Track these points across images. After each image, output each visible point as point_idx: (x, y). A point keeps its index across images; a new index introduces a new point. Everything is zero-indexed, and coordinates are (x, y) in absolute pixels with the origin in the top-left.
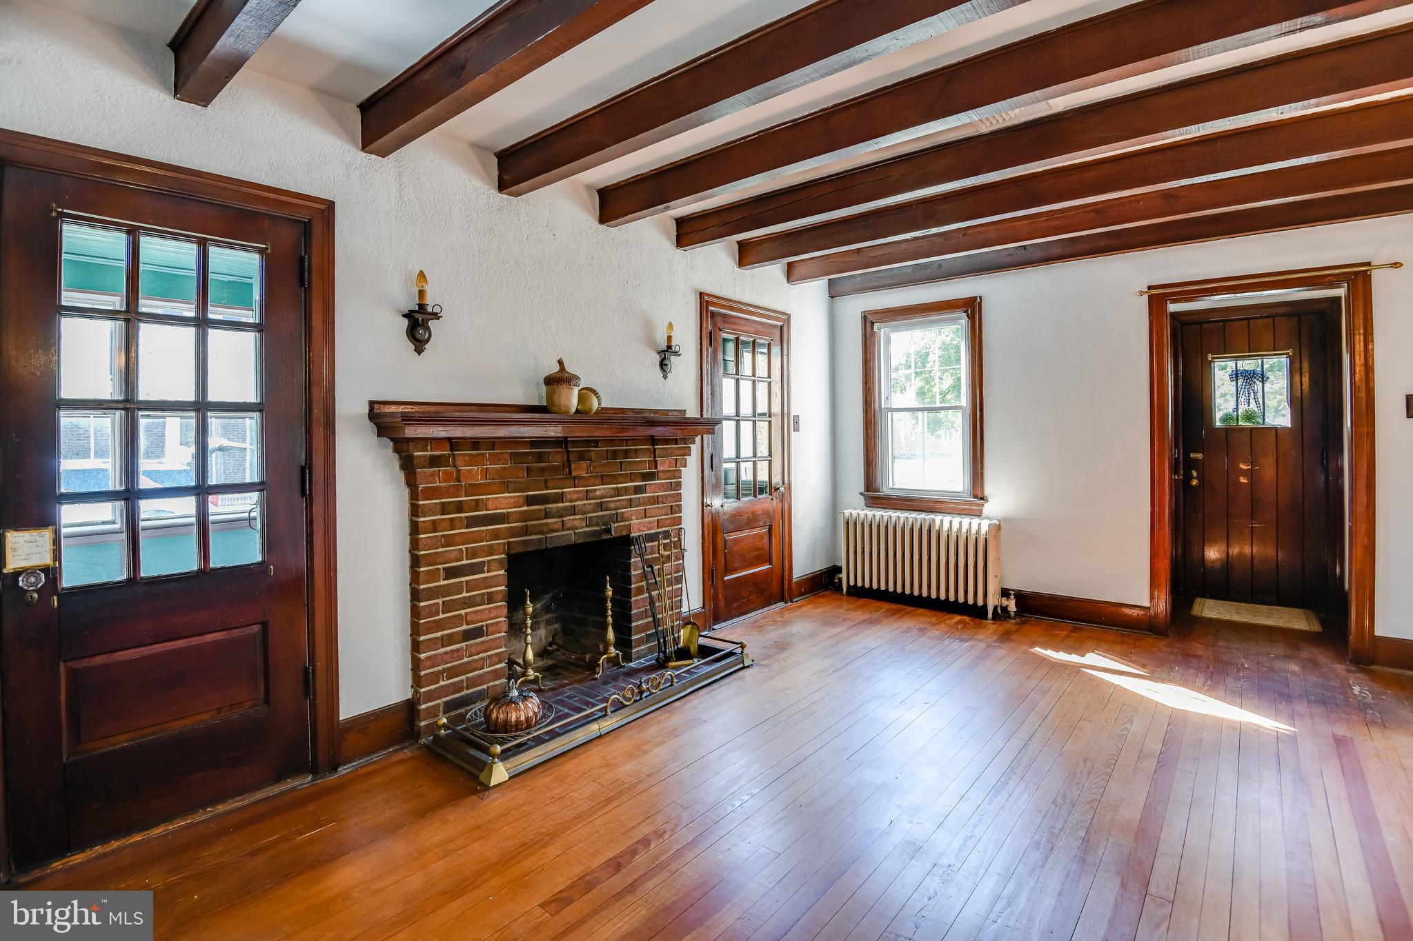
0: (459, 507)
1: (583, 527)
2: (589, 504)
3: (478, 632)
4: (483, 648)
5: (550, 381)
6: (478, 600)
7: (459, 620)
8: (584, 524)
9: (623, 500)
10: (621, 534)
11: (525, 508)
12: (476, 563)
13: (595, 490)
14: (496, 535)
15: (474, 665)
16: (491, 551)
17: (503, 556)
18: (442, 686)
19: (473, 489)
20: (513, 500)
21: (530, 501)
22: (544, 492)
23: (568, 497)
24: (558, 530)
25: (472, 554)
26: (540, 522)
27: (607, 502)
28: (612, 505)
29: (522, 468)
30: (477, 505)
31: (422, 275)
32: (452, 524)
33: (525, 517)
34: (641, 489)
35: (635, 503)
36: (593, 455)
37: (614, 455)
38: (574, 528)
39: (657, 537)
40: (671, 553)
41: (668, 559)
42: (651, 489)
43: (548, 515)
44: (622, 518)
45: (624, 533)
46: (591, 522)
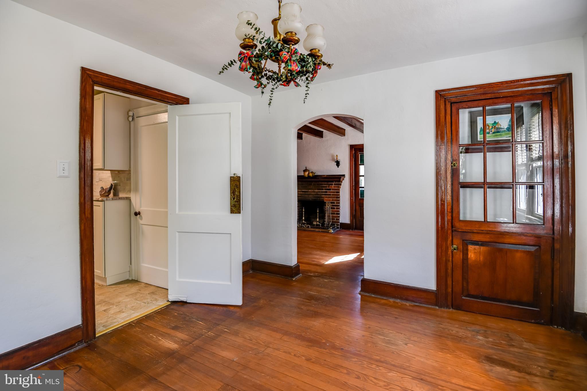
2: (314, 194)
5: (304, 171)
9: (322, 194)
13: (315, 191)
23: (310, 192)
27: (318, 194)
34: (327, 192)
35: (325, 195)
36: (313, 184)
37: (318, 184)
38: (311, 198)
39: (331, 203)
40: (335, 207)
41: (334, 208)
42: (329, 192)
43: (305, 194)
44: (322, 197)
45: (322, 200)
46: (314, 197)
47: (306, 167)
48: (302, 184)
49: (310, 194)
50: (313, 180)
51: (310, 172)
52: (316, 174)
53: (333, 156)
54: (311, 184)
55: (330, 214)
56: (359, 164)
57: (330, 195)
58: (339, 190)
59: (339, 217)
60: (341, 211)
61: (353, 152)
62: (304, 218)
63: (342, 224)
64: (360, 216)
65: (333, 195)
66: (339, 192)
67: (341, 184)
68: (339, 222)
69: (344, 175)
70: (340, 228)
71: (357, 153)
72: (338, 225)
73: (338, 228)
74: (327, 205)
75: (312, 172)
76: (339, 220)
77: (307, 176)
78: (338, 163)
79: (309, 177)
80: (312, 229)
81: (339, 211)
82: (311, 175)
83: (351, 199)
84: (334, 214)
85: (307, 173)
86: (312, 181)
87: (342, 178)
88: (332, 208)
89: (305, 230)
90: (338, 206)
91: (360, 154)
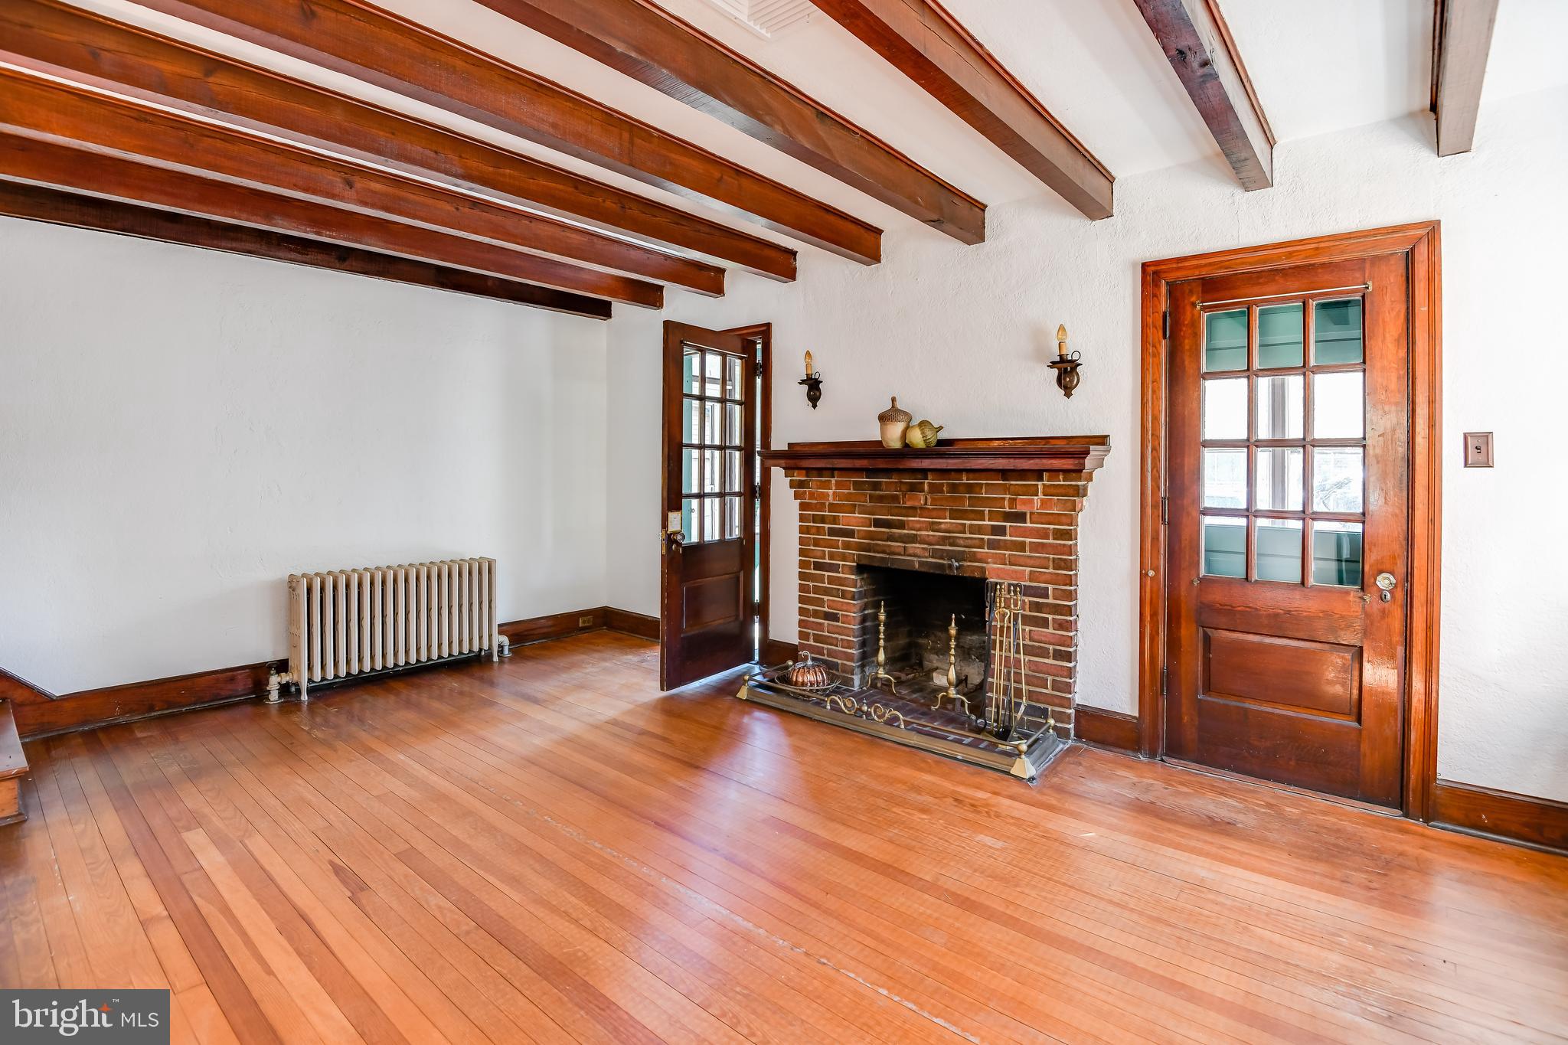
0: (823, 520)
1: (927, 557)
2: (933, 536)
3: (833, 617)
4: (837, 630)
5: (884, 418)
6: (834, 592)
7: (821, 602)
8: (927, 554)
9: (975, 539)
10: (972, 575)
11: (872, 529)
12: (833, 564)
13: (940, 523)
14: (847, 546)
15: (831, 641)
16: (844, 558)
17: (855, 564)
18: (810, 645)
19: (833, 507)
20: (860, 520)
21: (878, 523)
22: (889, 517)
23: (911, 525)
24: (900, 554)
25: (832, 556)
26: (884, 543)
27: (954, 537)
28: (961, 542)
29: (866, 495)
30: (835, 520)
31: (808, 354)
32: (819, 531)
33: (870, 536)
34: (1001, 531)
35: (992, 545)
36: (926, 487)
37: (954, 488)
38: (918, 556)
39: (1027, 591)
40: (1050, 617)
41: (1044, 623)
42: (1016, 532)
43: (891, 538)
44: (974, 558)
45: (977, 575)
46: (935, 554)
47: (893, 400)
48: (876, 486)
49: (913, 539)
50: (926, 464)
51: (915, 422)
52: (943, 435)
53: (1037, 334)
54: (915, 488)
55: (1018, 652)
56: (1204, 369)
57: (1021, 547)
58: (1072, 521)
59: (1070, 673)
60: (1081, 643)
61: (1163, 305)
62: (881, 657)
63: (1085, 715)
64: (1200, 683)
65: (1035, 547)
66: (1068, 535)
67: (1085, 488)
68: (1067, 703)
69: (1102, 440)
70: (1079, 736)
71: (1188, 308)
72: (1060, 717)
73: (1062, 734)
74: (1000, 603)
75: (923, 424)
76: (1068, 688)
77: (896, 444)
78: (1066, 371)
79: (907, 451)
80: (915, 739)
81: (1069, 641)
82: (917, 438)
83: (1143, 576)
84: (1044, 653)
85: (895, 431)
86: (924, 472)
87: (1095, 451)
88: (1027, 620)
89: (875, 739)
90: (1069, 610)
91: (1204, 308)
